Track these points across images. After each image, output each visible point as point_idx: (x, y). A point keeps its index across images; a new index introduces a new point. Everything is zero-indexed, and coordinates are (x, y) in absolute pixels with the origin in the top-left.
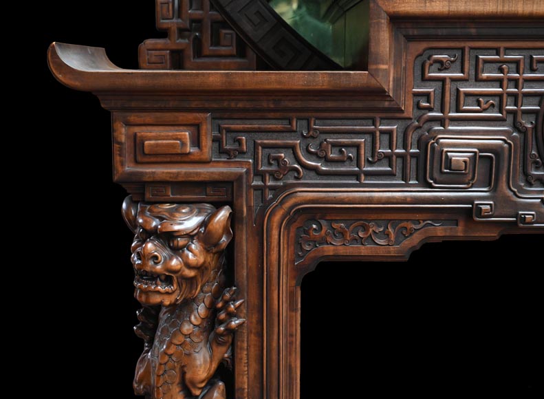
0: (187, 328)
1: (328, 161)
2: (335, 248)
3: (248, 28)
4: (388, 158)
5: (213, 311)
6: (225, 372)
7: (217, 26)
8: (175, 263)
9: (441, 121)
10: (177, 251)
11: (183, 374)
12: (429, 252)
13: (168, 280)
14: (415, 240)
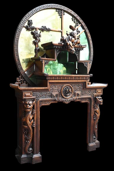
0: (30, 114)
1: (43, 96)
2: (43, 104)
3: (27, 81)
4: (48, 95)
5: (32, 112)
6: (33, 118)
7: (24, 81)
8: (30, 107)
9: (53, 92)
10: (30, 105)
11: (30, 119)
12: (52, 104)
13: (30, 109)
14: (50, 103)
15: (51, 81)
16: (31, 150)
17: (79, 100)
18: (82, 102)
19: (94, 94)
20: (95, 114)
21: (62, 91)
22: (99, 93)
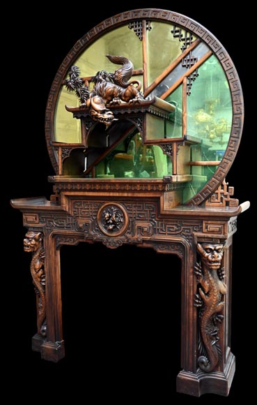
1: (59, 224)
8: (29, 243)
11: (34, 267)
13: (28, 247)
14: (77, 242)
15: (68, 193)
16: (44, 331)
17: (149, 245)
18: (159, 251)
19: (195, 234)
20: (198, 292)
21: (98, 217)
22: (213, 232)
